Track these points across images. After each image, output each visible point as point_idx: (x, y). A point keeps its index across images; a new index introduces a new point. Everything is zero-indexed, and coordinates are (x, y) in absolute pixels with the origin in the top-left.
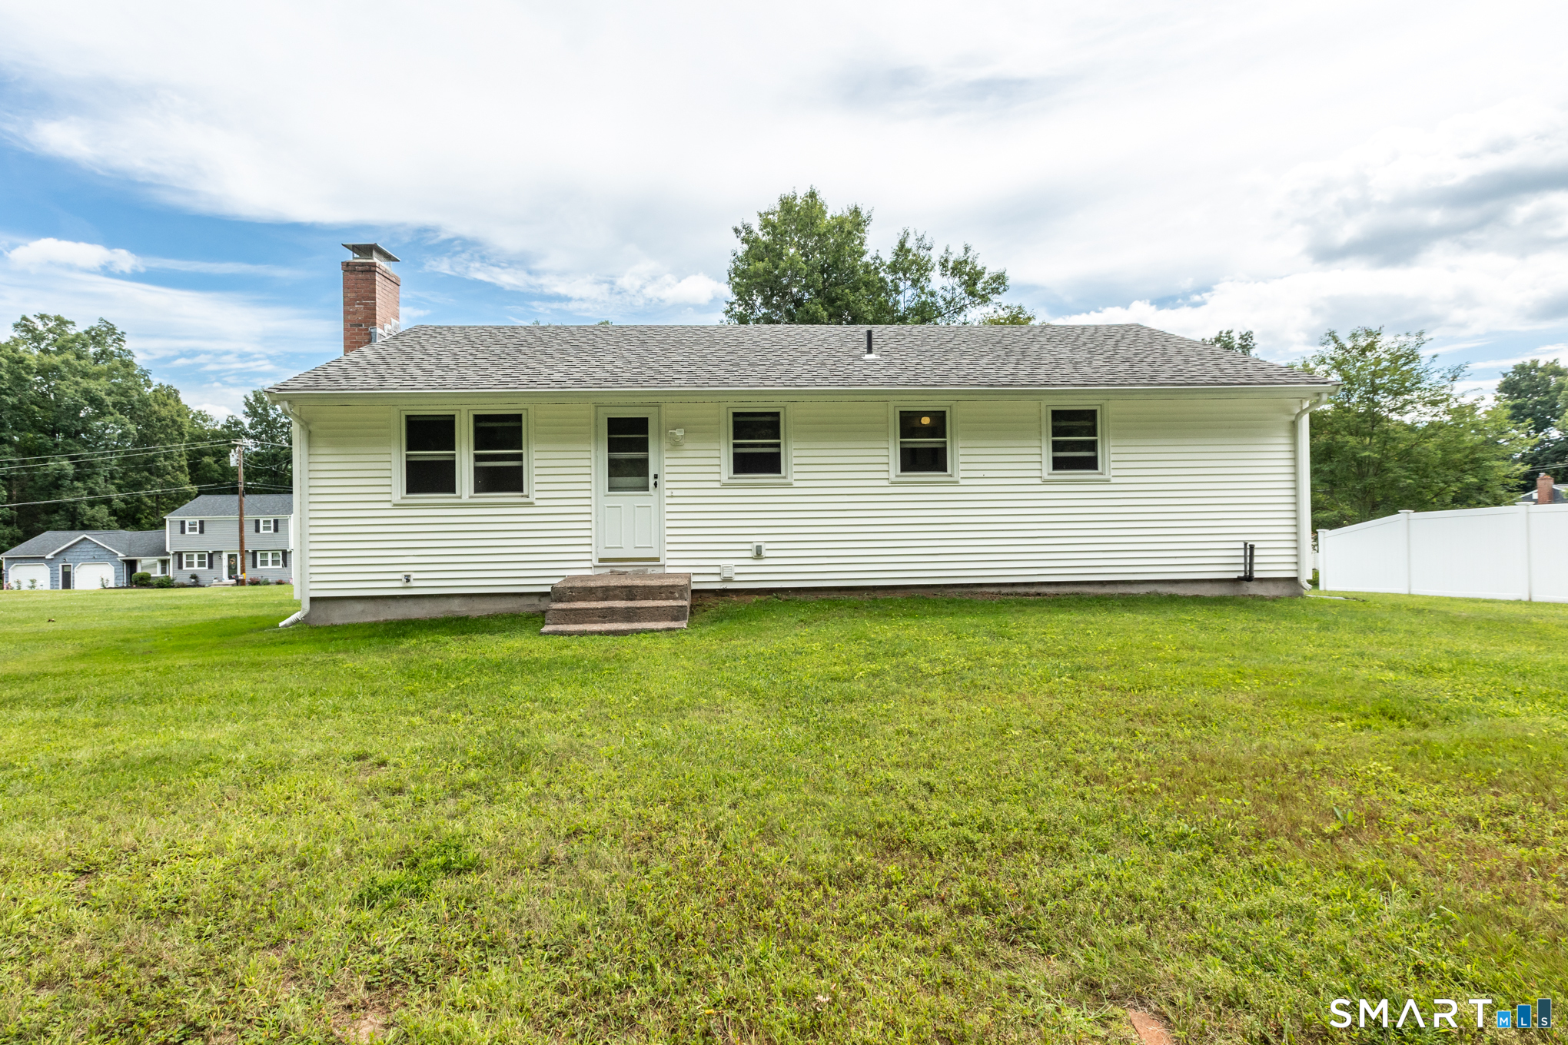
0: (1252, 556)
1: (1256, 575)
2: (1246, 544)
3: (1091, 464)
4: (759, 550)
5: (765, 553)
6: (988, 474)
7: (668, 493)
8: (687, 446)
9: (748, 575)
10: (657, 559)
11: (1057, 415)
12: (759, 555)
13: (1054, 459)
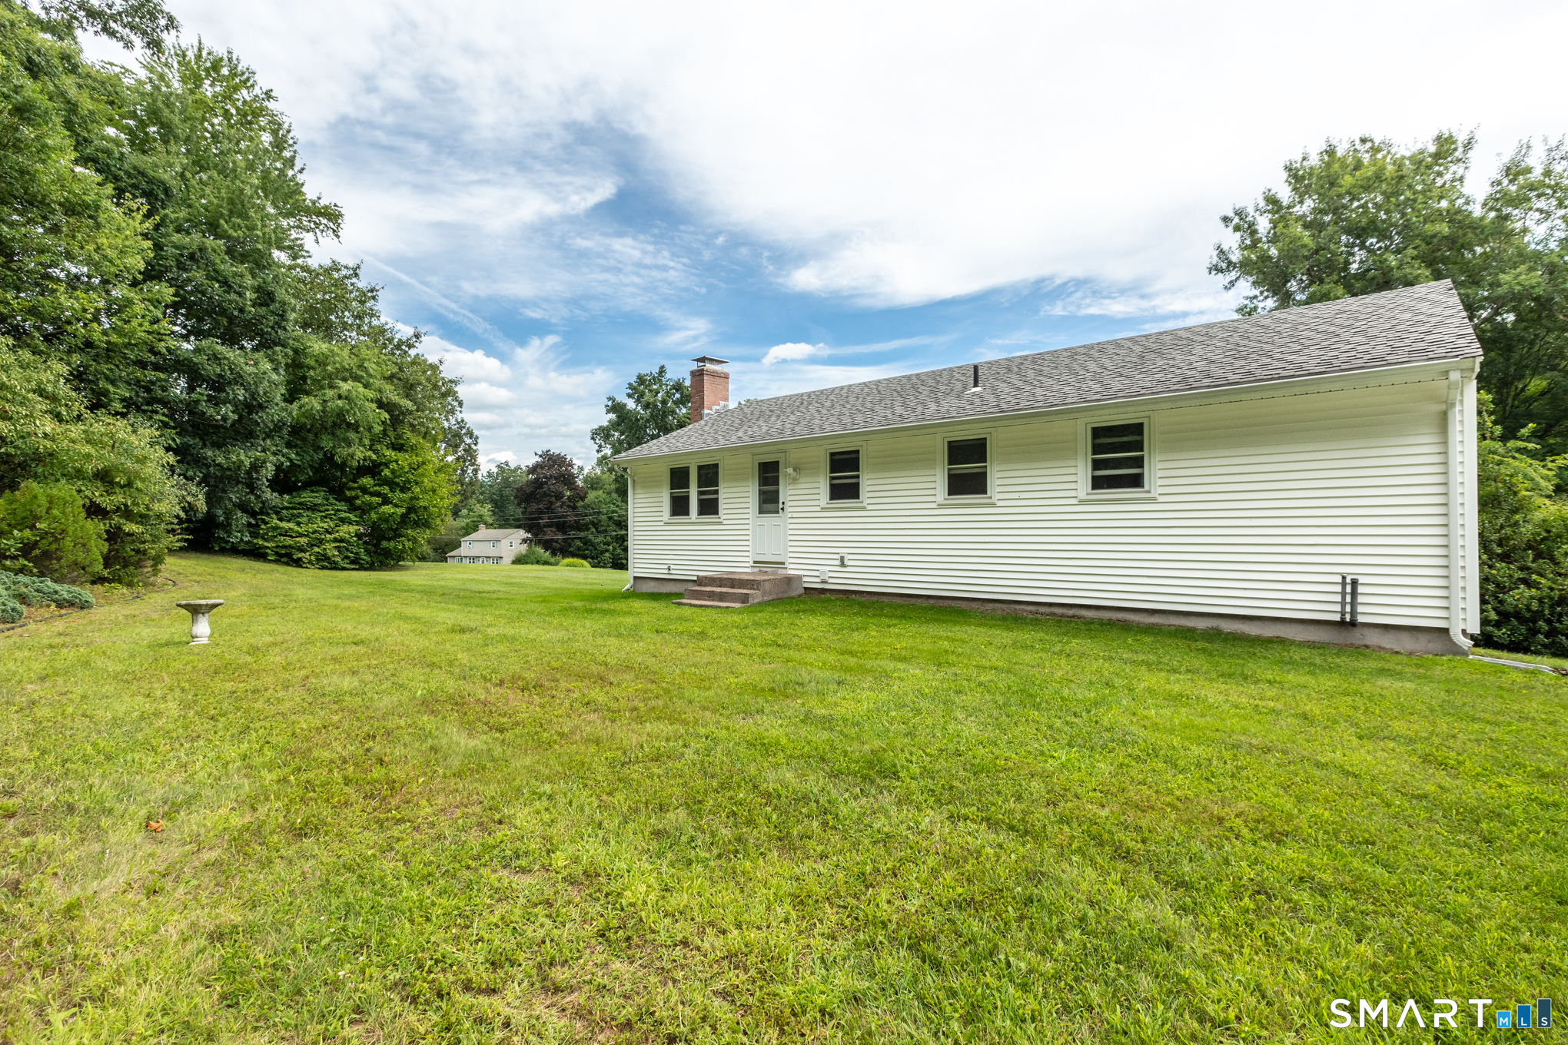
0: (1354, 593)
1: (1361, 619)
2: (1344, 578)
3: (1136, 481)
4: (842, 559)
5: (847, 563)
6: (1023, 495)
7: (790, 515)
8: (801, 480)
9: (839, 580)
10: (783, 563)
11: (1097, 432)
12: (843, 564)
13: (1094, 478)
